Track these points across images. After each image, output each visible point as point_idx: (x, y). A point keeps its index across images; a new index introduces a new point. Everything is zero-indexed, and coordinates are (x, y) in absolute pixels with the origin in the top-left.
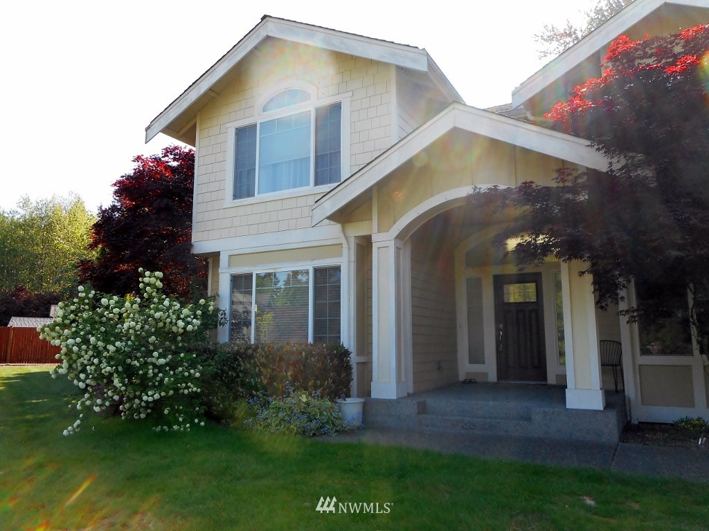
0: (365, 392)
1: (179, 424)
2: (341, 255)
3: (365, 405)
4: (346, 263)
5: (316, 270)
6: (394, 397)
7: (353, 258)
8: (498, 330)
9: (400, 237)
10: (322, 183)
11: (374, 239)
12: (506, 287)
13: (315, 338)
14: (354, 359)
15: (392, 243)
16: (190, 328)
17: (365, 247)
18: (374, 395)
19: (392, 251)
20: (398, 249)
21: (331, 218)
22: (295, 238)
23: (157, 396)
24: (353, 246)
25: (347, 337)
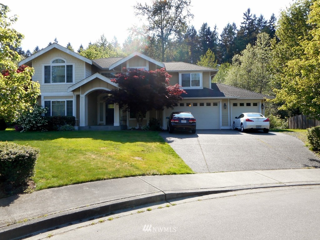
0: (78, 125)
1: (42, 130)
2: (73, 98)
3: (79, 127)
4: (74, 100)
5: (67, 101)
6: (84, 126)
7: (76, 99)
8: (106, 114)
9: (86, 96)
10: (68, 82)
11: (80, 95)
12: (108, 105)
13: (67, 115)
14: (76, 119)
15: (84, 97)
16: (46, 112)
17: (78, 97)
18: (80, 126)
19: (84, 98)
20: (85, 98)
21: (72, 91)
22: (62, 94)
23: (40, 125)
24: (75, 96)
25: (74, 114)
